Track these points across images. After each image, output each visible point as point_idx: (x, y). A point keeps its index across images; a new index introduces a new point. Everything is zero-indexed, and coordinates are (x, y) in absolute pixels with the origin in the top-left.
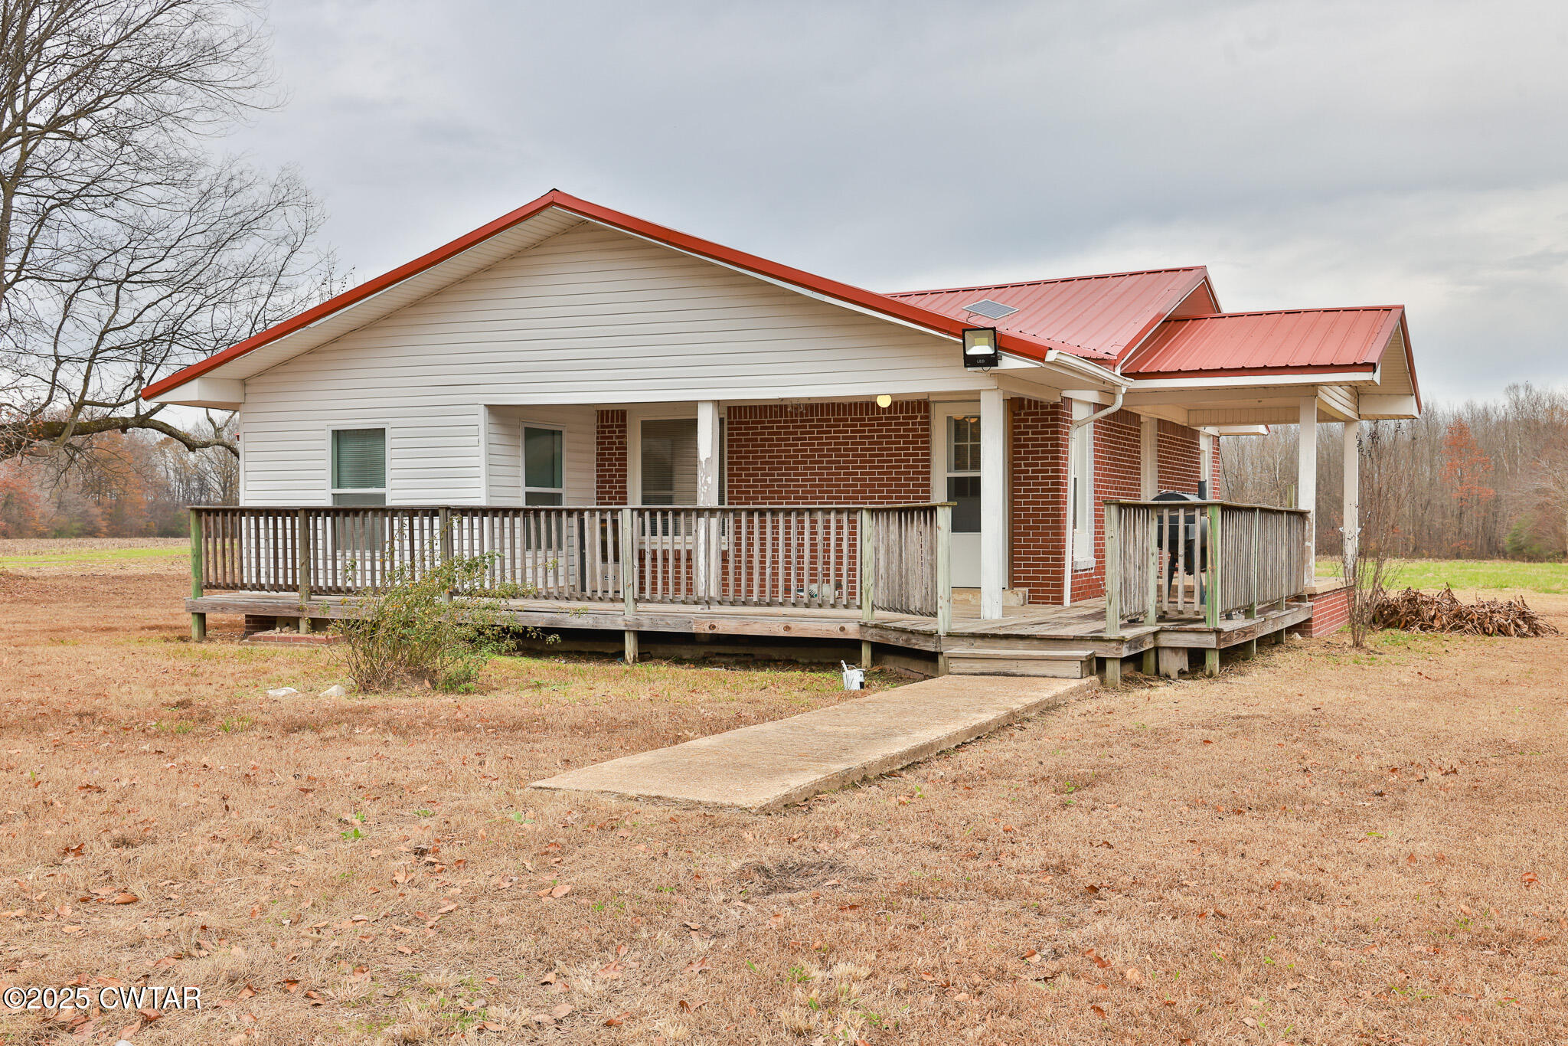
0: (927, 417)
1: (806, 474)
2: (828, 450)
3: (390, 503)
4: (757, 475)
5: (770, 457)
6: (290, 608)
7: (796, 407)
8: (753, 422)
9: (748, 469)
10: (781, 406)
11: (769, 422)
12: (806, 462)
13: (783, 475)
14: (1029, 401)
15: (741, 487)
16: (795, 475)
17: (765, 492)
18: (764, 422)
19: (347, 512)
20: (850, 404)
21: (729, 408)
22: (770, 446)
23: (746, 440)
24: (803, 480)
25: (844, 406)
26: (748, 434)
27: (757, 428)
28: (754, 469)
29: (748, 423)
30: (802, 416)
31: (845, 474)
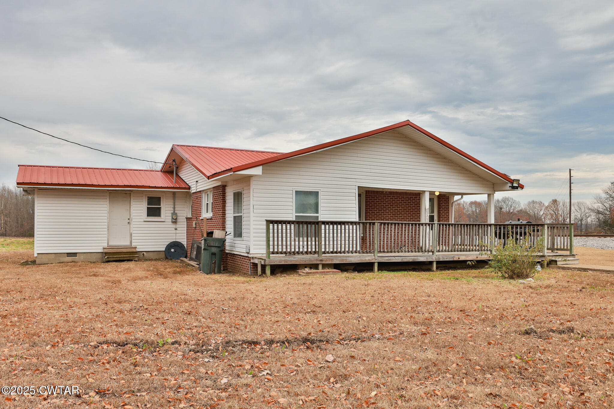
0: (420, 198)
1: (389, 213)
2: (390, 206)
3: (320, 219)
4: (375, 212)
5: (379, 207)
6: (317, 260)
7: (386, 192)
8: (374, 196)
9: (372, 211)
10: (382, 191)
11: (378, 196)
12: (389, 209)
13: (382, 213)
14: (443, 195)
15: (370, 216)
16: (386, 213)
17: (377, 218)
18: (377, 196)
19: (302, 223)
20: (401, 193)
21: (366, 191)
22: (378, 203)
23: (371, 201)
24: (388, 214)
25: (399, 193)
26: (372, 199)
27: (375, 198)
28: (374, 211)
29: (372, 196)
30: (388, 195)
31: (399, 213)
